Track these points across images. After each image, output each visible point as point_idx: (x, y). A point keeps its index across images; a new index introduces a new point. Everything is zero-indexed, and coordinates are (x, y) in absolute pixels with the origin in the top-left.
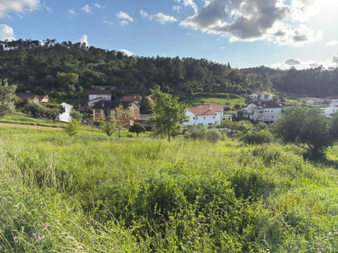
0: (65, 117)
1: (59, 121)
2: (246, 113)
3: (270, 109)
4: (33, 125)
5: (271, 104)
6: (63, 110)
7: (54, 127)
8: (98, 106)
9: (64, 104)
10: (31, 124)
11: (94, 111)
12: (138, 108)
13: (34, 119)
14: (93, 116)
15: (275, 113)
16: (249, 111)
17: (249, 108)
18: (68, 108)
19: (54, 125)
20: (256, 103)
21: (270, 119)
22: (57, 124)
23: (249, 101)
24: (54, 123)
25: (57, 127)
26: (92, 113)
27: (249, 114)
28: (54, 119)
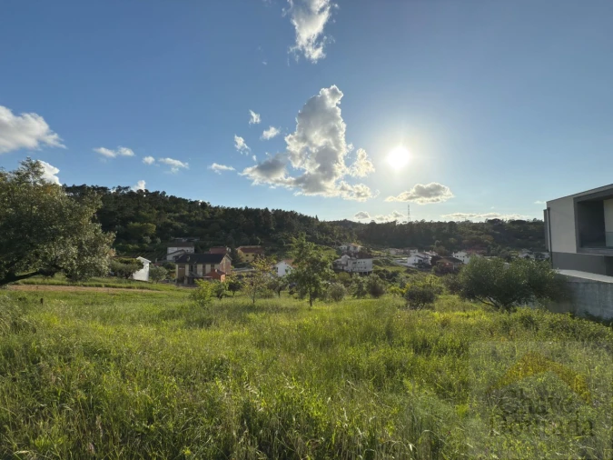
0: (142, 274)
1: (134, 281)
2: (341, 265)
3: (362, 260)
4: (100, 286)
5: (362, 255)
6: (141, 266)
7: (130, 288)
8: (181, 260)
9: (140, 258)
10: (97, 286)
11: (177, 266)
12: (229, 261)
13: (99, 279)
14: (174, 272)
15: (367, 264)
16: (343, 263)
17: (343, 259)
18: (147, 264)
19: (129, 285)
20: (349, 255)
21: (363, 270)
22: (133, 285)
23: (340, 253)
24: (129, 282)
25: (134, 288)
26: (173, 268)
27: (343, 265)
28: (127, 278)
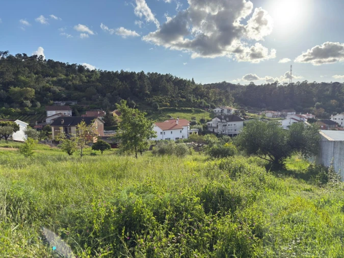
0: (19, 136)
1: (12, 141)
2: (211, 127)
3: (233, 123)
5: (234, 118)
6: (17, 128)
7: (7, 147)
8: (57, 123)
9: (18, 122)
11: (53, 128)
12: (102, 124)
14: (51, 134)
15: (237, 127)
16: (214, 125)
17: (214, 122)
18: (23, 125)
19: (6, 144)
20: (220, 117)
21: (233, 132)
22: (10, 144)
23: (213, 115)
24: (7, 142)
25: (10, 147)
26: (50, 130)
27: (214, 128)
28: (6, 138)
